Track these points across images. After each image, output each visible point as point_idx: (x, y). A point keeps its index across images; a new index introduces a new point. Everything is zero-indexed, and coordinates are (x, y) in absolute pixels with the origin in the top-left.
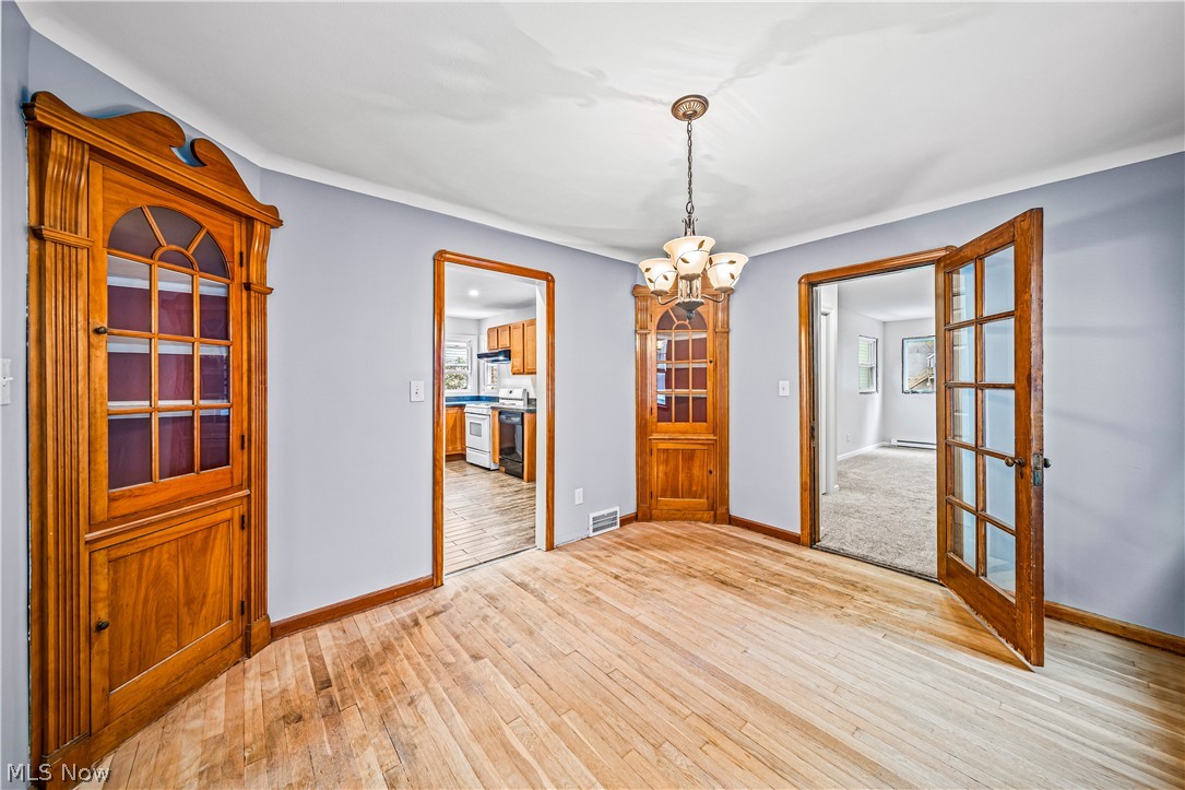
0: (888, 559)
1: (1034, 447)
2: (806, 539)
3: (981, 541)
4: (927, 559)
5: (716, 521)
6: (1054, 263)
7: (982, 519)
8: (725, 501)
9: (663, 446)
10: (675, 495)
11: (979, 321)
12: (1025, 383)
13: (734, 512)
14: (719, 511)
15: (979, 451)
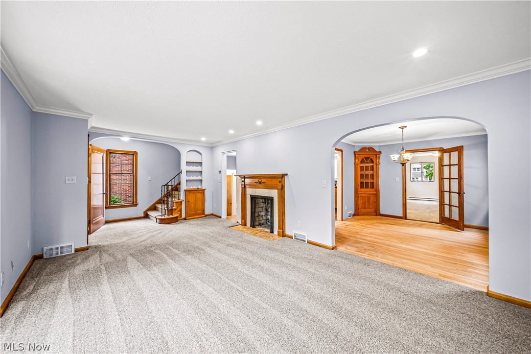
0: (426, 220)
1: (462, 190)
2: (404, 217)
3: (450, 211)
4: (436, 218)
5: (376, 215)
6: (465, 153)
7: (450, 206)
8: (379, 210)
9: (362, 195)
10: (366, 209)
11: (450, 165)
12: (460, 178)
13: (382, 212)
14: (377, 213)
15: (450, 192)
